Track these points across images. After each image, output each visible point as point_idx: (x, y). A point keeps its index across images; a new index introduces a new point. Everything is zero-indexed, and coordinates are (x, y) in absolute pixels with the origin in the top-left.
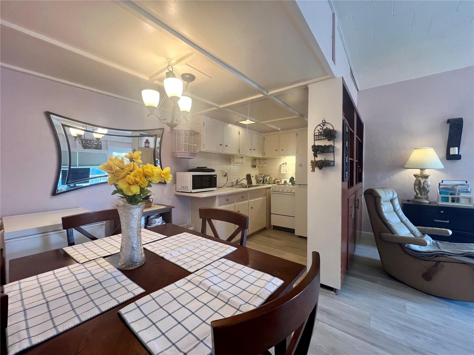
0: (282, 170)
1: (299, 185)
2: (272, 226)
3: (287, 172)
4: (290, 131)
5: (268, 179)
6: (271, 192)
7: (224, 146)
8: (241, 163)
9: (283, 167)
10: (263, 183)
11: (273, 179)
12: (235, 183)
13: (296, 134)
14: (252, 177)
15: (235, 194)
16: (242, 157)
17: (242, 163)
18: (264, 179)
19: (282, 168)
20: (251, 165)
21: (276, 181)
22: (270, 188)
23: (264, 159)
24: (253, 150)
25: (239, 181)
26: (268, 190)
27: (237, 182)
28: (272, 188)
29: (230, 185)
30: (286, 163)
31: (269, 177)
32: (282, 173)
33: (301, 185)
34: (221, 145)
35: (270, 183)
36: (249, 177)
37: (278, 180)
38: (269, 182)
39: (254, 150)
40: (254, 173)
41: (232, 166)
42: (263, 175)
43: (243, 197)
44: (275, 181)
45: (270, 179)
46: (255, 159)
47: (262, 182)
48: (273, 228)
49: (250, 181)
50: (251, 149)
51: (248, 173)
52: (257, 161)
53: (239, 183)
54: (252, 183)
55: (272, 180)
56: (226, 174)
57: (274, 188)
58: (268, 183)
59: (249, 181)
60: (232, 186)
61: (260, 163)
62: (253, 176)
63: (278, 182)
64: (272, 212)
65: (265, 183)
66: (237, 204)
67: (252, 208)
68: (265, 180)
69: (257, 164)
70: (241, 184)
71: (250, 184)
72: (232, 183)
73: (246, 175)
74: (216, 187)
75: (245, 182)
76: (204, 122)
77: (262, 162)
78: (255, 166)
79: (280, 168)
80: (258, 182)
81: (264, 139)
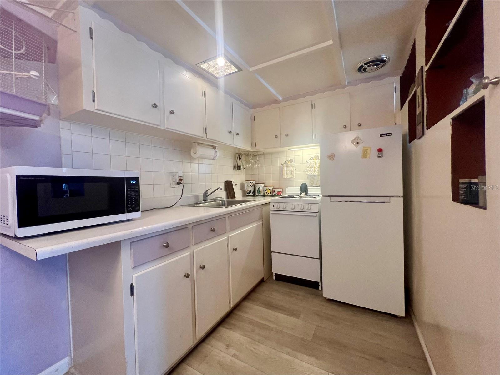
0: (284, 173)
1: (329, 196)
2: (274, 274)
3: (293, 175)
4: (300, 100)
5: (261, 188)
6: (271, 212)
7: (167, 113)
8: (212, 157)
9: (287, 166)
10: (254, 195)
11: (271, 188)
12: (201, 198)
13: (312, 104)
14: (234, 186)
15: (190, 227)
16: (214, 147)
17: (214, 159)
18: (255, 188)
19: (285, 169)
20: (233, 166)
21: (276, 191)
22: (268, 204)
23: (254, 155)
24: (235, 135)
25: (209, 192)
26: (265, 208)
27: (206, 195)
28: (271, 205)
29: (193, 201)
30: (291, 161)
31: (263, 185)
32: (285, 177)
33: (332, 198)
34: (155, 106)
35: (266, 194)
36: (229, 186)
37: (280, 190)
38: (264, 194)
39: (237, 134)
40: (238, 178)
41: (195, 166)
42: (254, 182)
43: (213, 230)
44: (273, 192)
45: (265, 188)
46: (239, 155)
47: (251, 194)
48: (276, 279)
49: (232, 193)
50: (230, 132)
51: (228, 179)
52: (243, 158)
53: (209, 198)
54: (234, 197)
55: (269, 189)
56: (181, 180)
57: (277, 204)
58: (261, 196)
59: (230, 193)
60: (196, 204)
61: (247, 162)
62: (236, 185)
63: (279, 193)
64: (272, 250)
65: (257, 194)
66: (196, 249)
67: (236, 250)
68: (257, 190)
69: (242, 163)
70: (215, 200)
71: (232, 198)
72: (197, 197)
73: (224, 182)
74: (139, 210)
75: (222, 195)
76: (91, 29)
77: (252, 159)
78: (238, 168)
79: (282, 169)
80: (245, 193)
81: (253, 119)
